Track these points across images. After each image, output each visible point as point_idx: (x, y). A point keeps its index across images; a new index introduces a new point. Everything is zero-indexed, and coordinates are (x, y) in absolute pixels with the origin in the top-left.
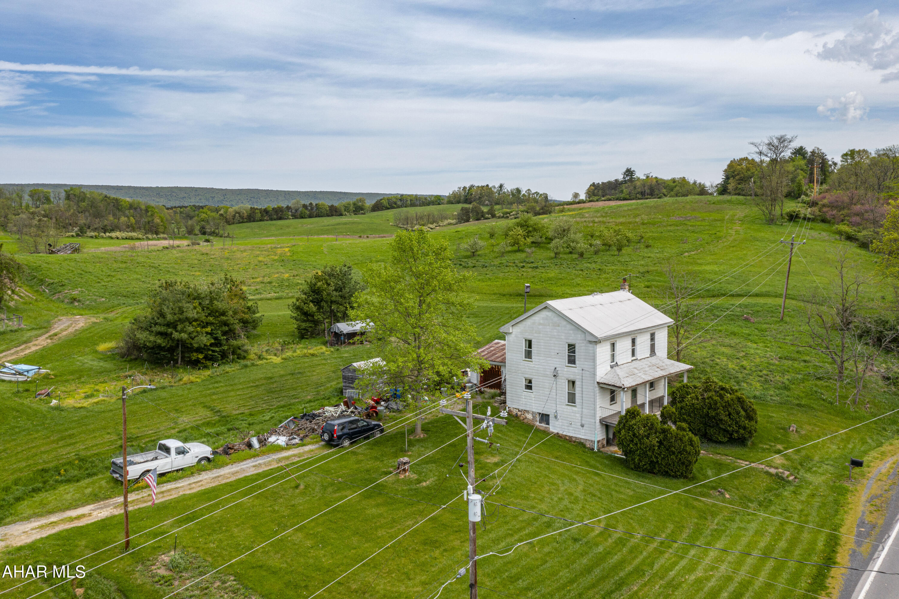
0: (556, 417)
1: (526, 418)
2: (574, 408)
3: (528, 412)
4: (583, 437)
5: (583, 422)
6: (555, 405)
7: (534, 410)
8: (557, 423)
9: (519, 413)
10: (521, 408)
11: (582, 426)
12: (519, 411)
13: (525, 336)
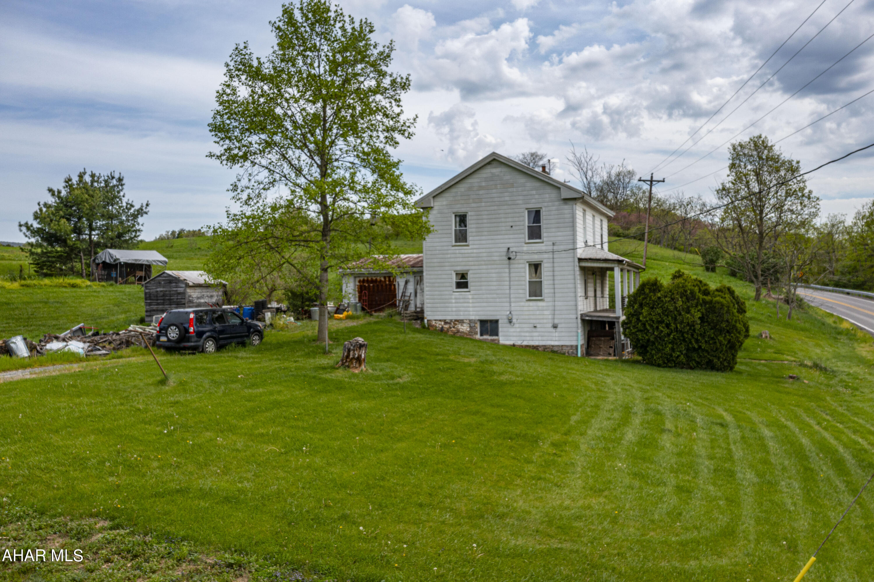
0: (510, 321)
1: (458, 331)
2: (540, 304)
3: (461, 322)
4: (556, 343)
5: (556, 321)
6: (508, 304)
7: (473, 318)
8: (512, 330)
9: (447, 326)
10: (448, 318)
11: (555, 327)
12: (446, 323)
13: (455, 210)
